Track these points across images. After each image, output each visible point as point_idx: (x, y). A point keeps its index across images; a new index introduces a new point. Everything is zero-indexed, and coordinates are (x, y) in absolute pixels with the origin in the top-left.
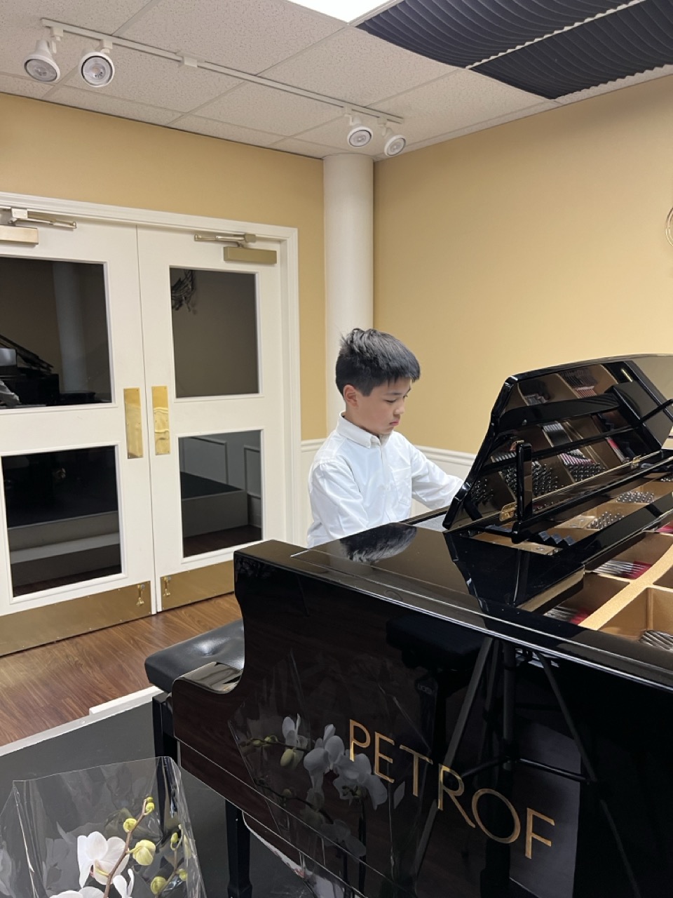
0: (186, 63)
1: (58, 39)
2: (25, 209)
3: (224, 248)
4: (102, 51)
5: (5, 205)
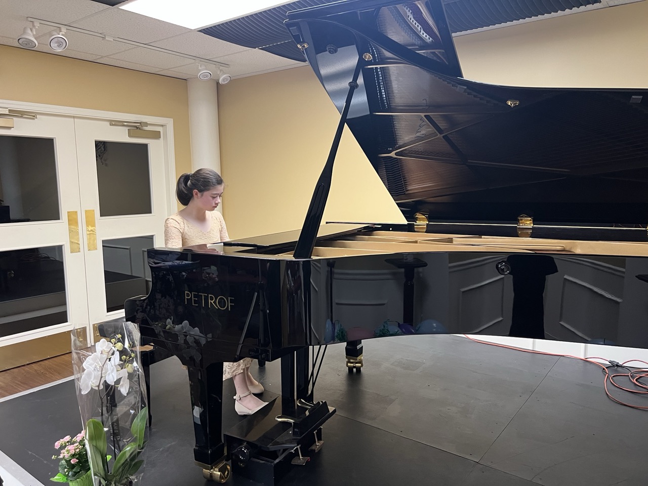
0: (106, 39)
2: (8, 108)
3: (128, 129)
4: (61, 33)
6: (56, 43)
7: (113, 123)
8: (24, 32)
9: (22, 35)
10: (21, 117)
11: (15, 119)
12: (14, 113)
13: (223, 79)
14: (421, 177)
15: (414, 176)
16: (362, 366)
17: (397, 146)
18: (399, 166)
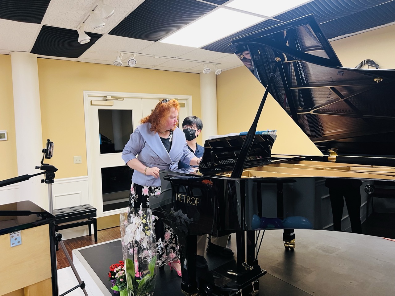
0: (155, 57)
1: (122, 56)
2: (110, 96)
4: (133, 57)
5: (105, 95)
6: (131, 62)
8: (117, 58)
9: (116, 60)
10: (117, 99)
11: (114, 101)
12: (113, 98)
13: (218, 72)
14: (332, 126)
15: (328, 125)
16: (295, 246)
17: (315, 107)
18: (316, 119)
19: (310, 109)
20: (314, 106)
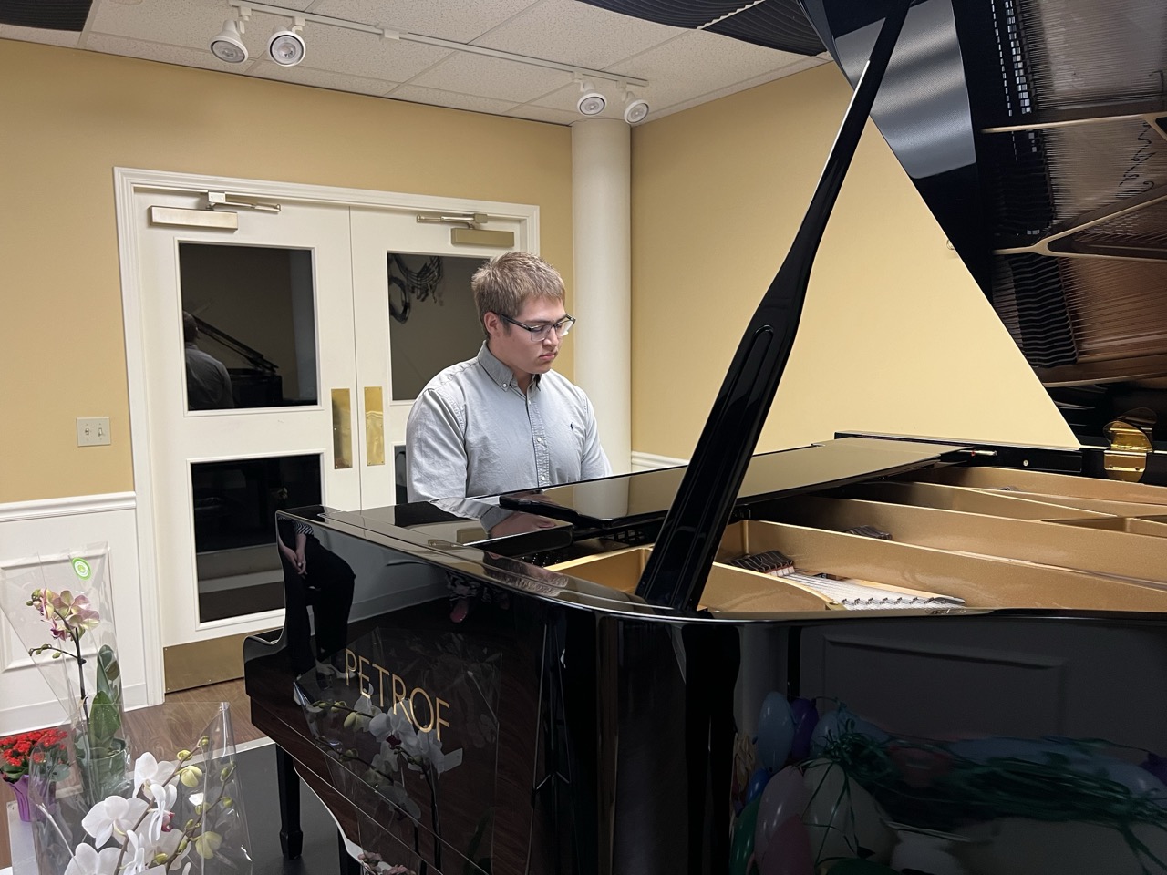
0: (386, 36)
1: (247, 19)
2: (223, 192)
3: (452, 230)
4: (292, 28)
5: (202, 188)
6: (284, 47)
7: (425, 217)
8: (224, 30)
9: (219, 34)
10: (253, 209)
11: (240, 213)
12: (236, 202)
13: (631, 110)
17: (1055, 223)
19: (1035, 232)
20: (1052, 218)
